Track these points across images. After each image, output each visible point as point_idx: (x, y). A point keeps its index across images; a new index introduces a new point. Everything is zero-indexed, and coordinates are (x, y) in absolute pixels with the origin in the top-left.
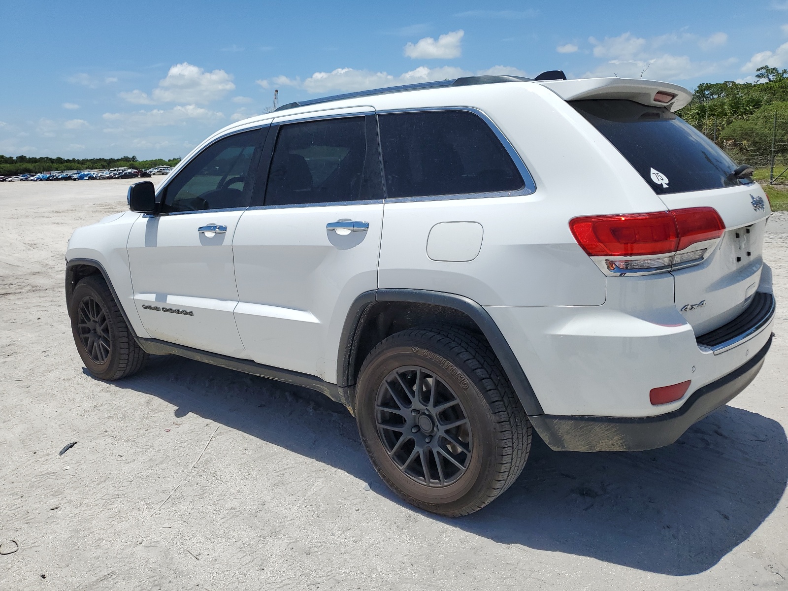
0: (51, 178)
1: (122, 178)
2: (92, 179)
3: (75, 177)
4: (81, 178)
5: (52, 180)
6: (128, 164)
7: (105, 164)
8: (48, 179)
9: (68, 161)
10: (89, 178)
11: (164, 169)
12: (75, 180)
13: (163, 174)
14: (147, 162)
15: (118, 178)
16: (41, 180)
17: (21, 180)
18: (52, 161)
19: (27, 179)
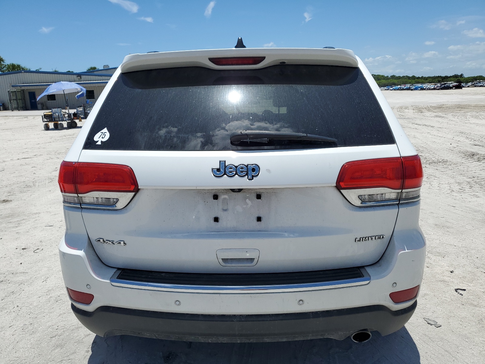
0: (399, 89)
1: (441, 89)
2: (422, 90)
3: (412, 88)
4: (416, 89)
5: (400, 90)
6: (456, 79)
7: (441, 79)
8: (398, 89)
9: (419, 78)
10: (421, 89)
11: (477, 83)
12: (412, 90)
13: (475, 86)
14: (470, 78)
15: (439, 89)
16: (395, 90)
17: (385, 90)
18: (409, 78)
19: (388, 89)
